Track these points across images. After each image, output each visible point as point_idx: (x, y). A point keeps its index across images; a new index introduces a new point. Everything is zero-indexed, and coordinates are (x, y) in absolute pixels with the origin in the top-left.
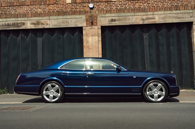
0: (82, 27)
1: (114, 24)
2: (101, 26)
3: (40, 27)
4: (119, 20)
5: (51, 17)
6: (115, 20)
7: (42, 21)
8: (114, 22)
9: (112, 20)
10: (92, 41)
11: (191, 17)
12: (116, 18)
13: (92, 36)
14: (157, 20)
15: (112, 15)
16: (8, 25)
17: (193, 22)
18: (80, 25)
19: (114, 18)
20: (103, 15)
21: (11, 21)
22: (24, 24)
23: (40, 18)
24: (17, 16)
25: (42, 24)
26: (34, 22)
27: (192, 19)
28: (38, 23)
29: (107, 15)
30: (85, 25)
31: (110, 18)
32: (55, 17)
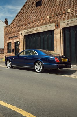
0: (53, 30)
1: (68, 26)
2: (62, 28)
3: (38, 32)
4: (71, 23)
5: (42, 27)
6: (69, 24)
7: (38, 29)
8: (68, 25)
9: (68, 24)
10: (58, 37)
12: (69, 22)
13: (58, 34)
15: (68, 21)
16: (28, 32)
18: (52, 29)
19: (68, 22)
20: (63, 22)
21: (29, 30)
22: (32, 31)
23: (38, 28)
24: (30, 28)
25: (38, 30)
26: (36, 30)
28: (37, 30)
29: (65, 21)
30: (55, 29)
31: (67, 23)
32: (43, 26)
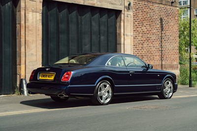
11: (121, 5)
13: (33, 11)
14: (95, 2)
17: (121, 11)
27: (121, 7)
